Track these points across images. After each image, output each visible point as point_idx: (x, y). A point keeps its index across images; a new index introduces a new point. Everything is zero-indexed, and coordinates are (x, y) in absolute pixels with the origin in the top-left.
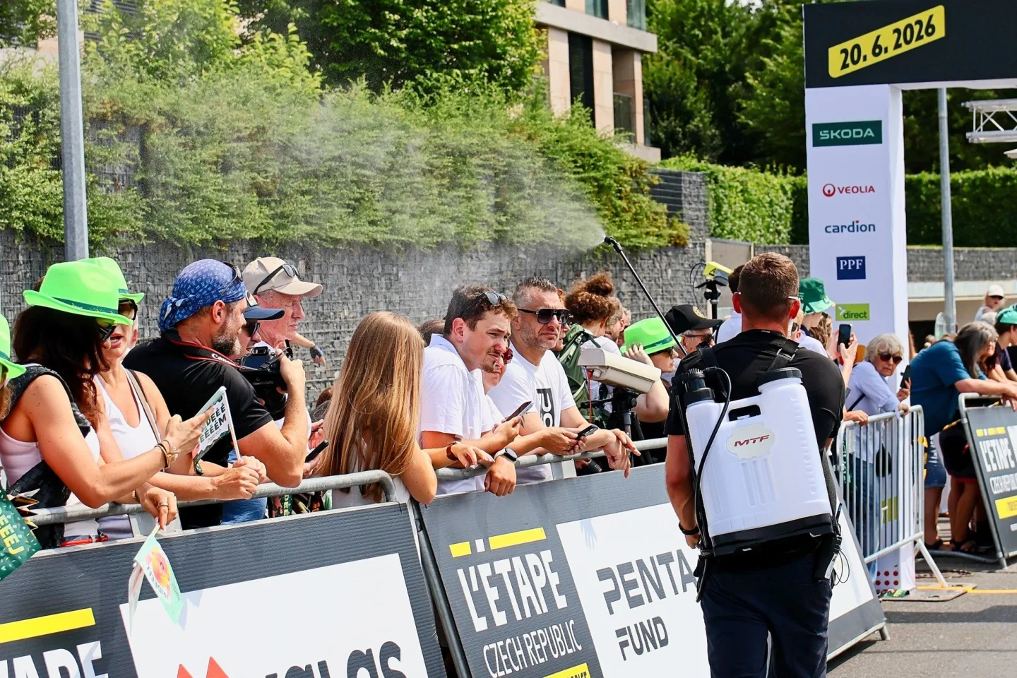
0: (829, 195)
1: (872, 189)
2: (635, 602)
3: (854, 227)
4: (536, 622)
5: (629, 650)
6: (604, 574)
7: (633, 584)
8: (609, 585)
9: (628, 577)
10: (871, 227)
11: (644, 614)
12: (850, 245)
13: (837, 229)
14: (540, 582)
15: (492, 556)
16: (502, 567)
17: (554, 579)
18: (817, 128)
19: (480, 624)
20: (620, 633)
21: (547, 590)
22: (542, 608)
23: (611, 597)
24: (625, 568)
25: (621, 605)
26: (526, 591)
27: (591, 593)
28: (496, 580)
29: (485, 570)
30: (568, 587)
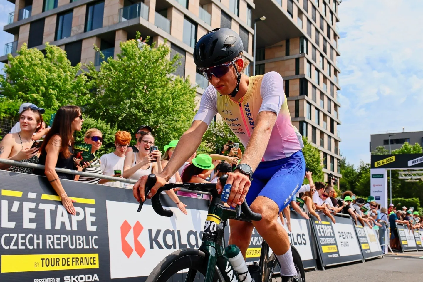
0: (374, 186)
1: (381, 185)
2: (344, 238)
3: (378, 191)
4: (328, 237)
5: (342, 245)
6: (339, 232)
7: (343, 235)
8: (340, 234)
9: (343, 234)
10: (381, 192)
11: (345, 240)
12: (378, 194)
13: (375, 192)
14: (329, 231)
15: (322, 224)
16: (323, 226)
17: (331, 231)
18: (372, 175)
19: (319, 235)
20: (341, 242)
21: (330, 232)
22: (329, 235)
23: (340, 236)
24: (342, 233)
25: (342, 238)
26: (327, 231)
27: (337, 235)
28: (322, 228)
29: (320, 226)
30: (333, 232)
